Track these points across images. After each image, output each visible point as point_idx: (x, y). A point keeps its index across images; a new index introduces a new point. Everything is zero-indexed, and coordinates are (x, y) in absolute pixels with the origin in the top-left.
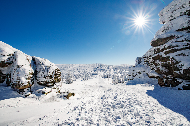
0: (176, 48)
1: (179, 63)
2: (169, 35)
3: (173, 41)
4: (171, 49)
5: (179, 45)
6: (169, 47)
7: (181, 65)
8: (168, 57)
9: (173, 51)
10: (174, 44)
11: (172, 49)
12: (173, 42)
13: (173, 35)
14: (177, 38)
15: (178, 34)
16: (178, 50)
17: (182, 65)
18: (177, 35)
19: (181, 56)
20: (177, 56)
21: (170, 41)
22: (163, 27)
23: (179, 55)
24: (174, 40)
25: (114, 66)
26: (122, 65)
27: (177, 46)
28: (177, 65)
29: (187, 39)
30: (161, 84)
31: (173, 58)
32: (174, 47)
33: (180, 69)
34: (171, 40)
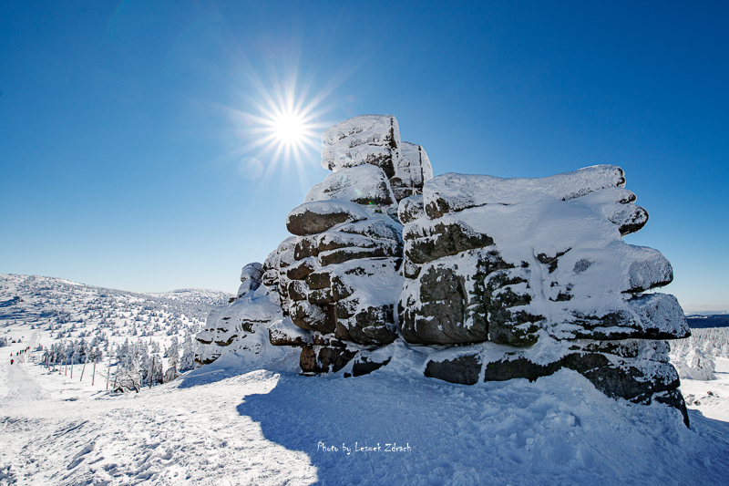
0: (348, 250)
1: (349, 295)
2: (337, 208)
3: (343, 228)
4: (337, 250)
5: (354, 242)
6: (333, 245)
7: (354, 301)
8: (328, 274)
9: (340, 258)
10: (345, 239)
11: (340, 252)
12: (342, 231)
13: (345, 210)
14: (353, 222)
15: (355, 212)
16: (351, 256)
17: (356, 302)
18: (353, 214)
19: (356, 274)
20: (347, 273)
21: (337, 225)
22: (327, 179)
23: (352, 271)
24: (345, 225)
25: (139, 296)
26: (185, 291)
27: (351, 245)
28: (345, 300)
29: (372, 230)
30: (308, 367)
31: (337, 279)
32: (344, 246)
33: (350, 312)
34: (340, 224)
